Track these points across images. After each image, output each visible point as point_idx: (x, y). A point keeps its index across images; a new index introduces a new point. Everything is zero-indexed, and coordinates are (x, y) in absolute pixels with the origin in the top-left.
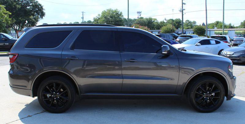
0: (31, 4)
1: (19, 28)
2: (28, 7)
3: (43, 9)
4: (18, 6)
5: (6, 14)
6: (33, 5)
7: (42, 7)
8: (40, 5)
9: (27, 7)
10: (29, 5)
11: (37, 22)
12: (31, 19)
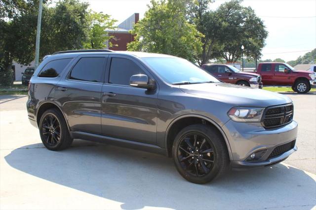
0: (245, 19)
1: (233, 57)
2: (241, 25)
3: (263, 26)
4: (224, 23)
5: (197, 36)
6: (247, 22)
7: (261, 24)
8: (259, 20)
9: (239, 24)
10: (242, 22)
11: (262, 47)
12: (250, 43)
